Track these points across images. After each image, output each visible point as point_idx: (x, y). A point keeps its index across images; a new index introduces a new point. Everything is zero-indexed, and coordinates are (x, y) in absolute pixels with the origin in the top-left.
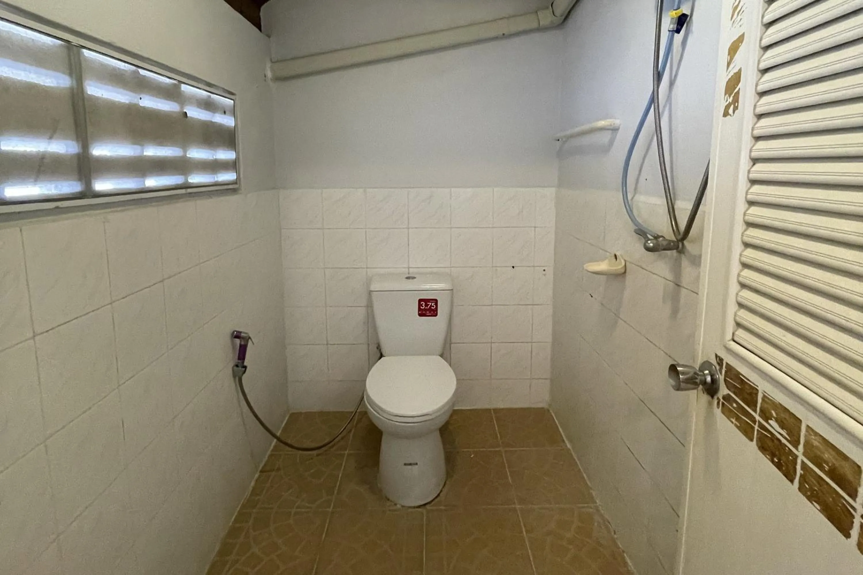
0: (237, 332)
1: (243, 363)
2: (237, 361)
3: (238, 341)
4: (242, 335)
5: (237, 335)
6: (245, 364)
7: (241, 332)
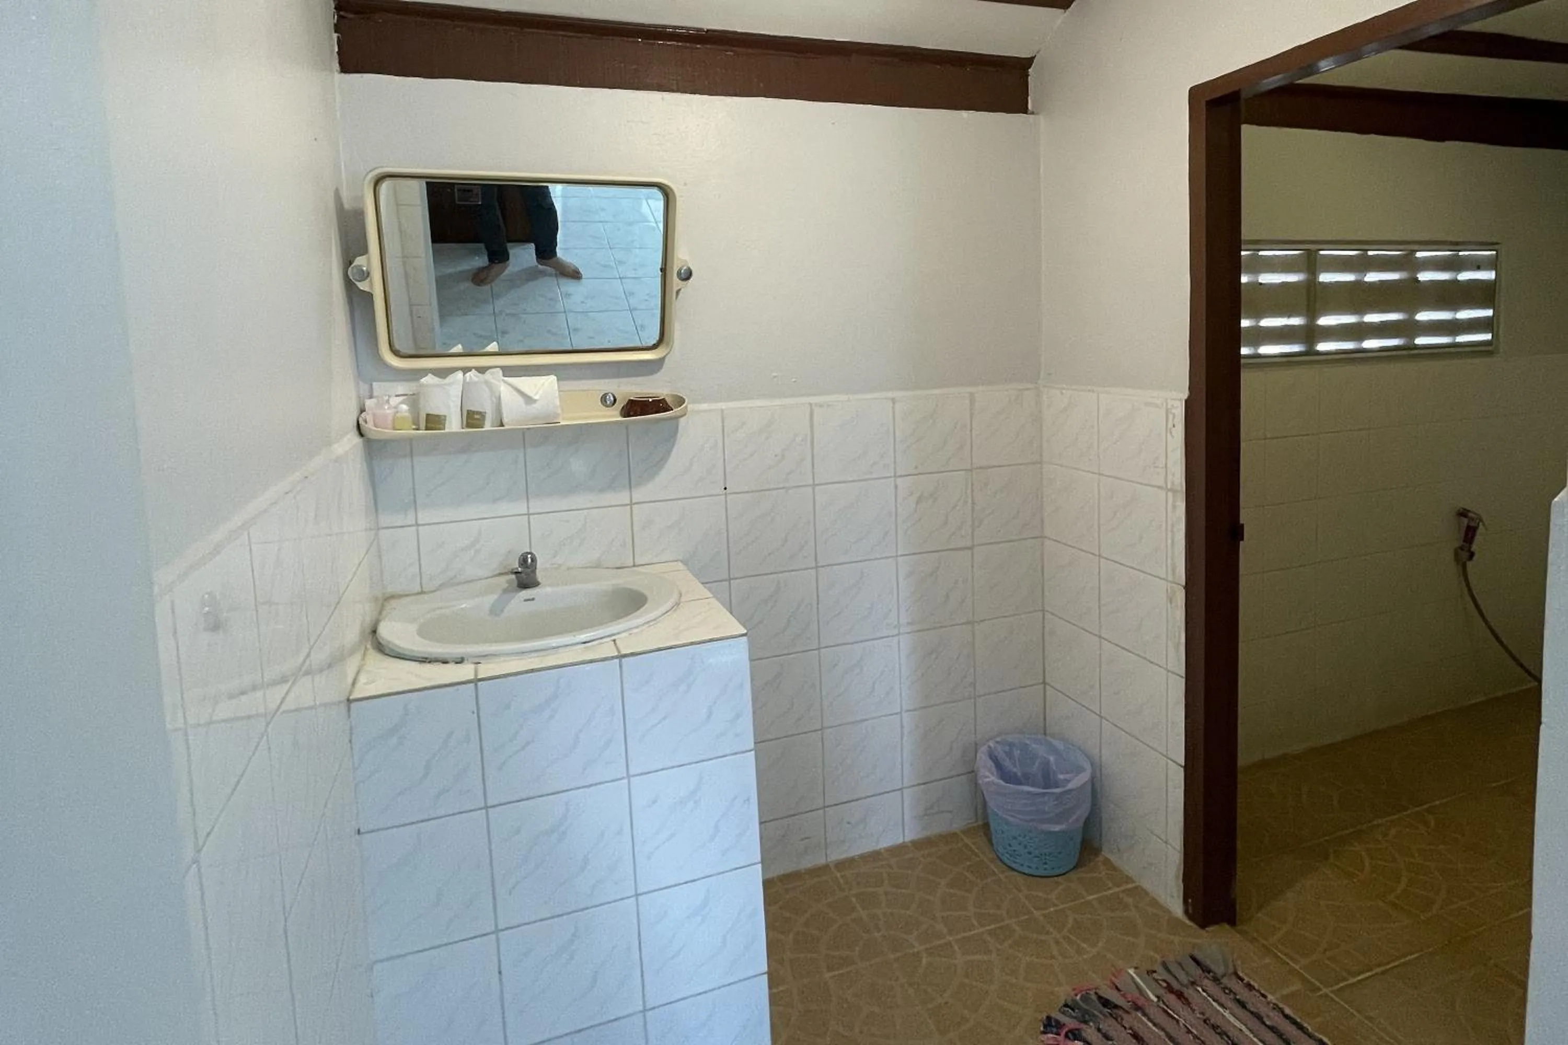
0: (1465, 509)
1: (1470, 547)
2: (1462, 543)
3: (1465, 521)
4: (1470, 515)
5: (1463, 513)
6: (1472, 549)
7: (1469, 511)
